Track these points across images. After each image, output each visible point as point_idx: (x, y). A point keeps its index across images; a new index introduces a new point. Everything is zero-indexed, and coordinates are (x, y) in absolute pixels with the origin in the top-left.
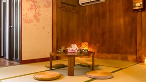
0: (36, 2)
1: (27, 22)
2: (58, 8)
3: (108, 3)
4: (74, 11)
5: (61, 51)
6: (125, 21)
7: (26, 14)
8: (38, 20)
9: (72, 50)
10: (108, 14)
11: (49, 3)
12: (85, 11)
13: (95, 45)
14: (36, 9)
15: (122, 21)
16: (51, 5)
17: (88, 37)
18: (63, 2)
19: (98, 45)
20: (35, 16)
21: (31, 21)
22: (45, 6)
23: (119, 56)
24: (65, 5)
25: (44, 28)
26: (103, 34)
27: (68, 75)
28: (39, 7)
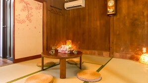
0: (29, 4)
1: (19, 22)
2: (47, 10)
3: (87, 8)
4: (61, 14)
5: (52, 52)
6: (100, 24)
7: (19, 15)
8: (30, 21)
9: (63, 51)
10: (87, 17)
11: (40, 6)
12: (69, 14)
13: (77, 42)
14: (28, 10)
15: (98, 23)
16: (42, 7)
17: (71, 35)
18: (52, 5)
19: (79, 42)
20: (28, 17)
21: (23, 21)
22: (37, 8)
23: (96, 52)
24: (53, 8)
25: (35, 28)
26: (84, 33)
27: (61, 78)
28: (31, 9)
